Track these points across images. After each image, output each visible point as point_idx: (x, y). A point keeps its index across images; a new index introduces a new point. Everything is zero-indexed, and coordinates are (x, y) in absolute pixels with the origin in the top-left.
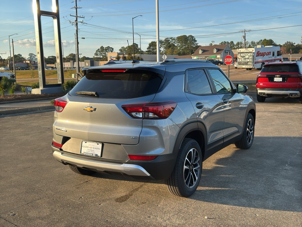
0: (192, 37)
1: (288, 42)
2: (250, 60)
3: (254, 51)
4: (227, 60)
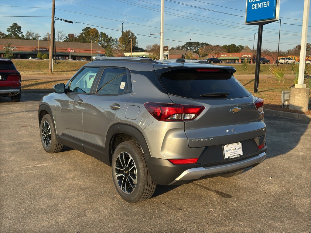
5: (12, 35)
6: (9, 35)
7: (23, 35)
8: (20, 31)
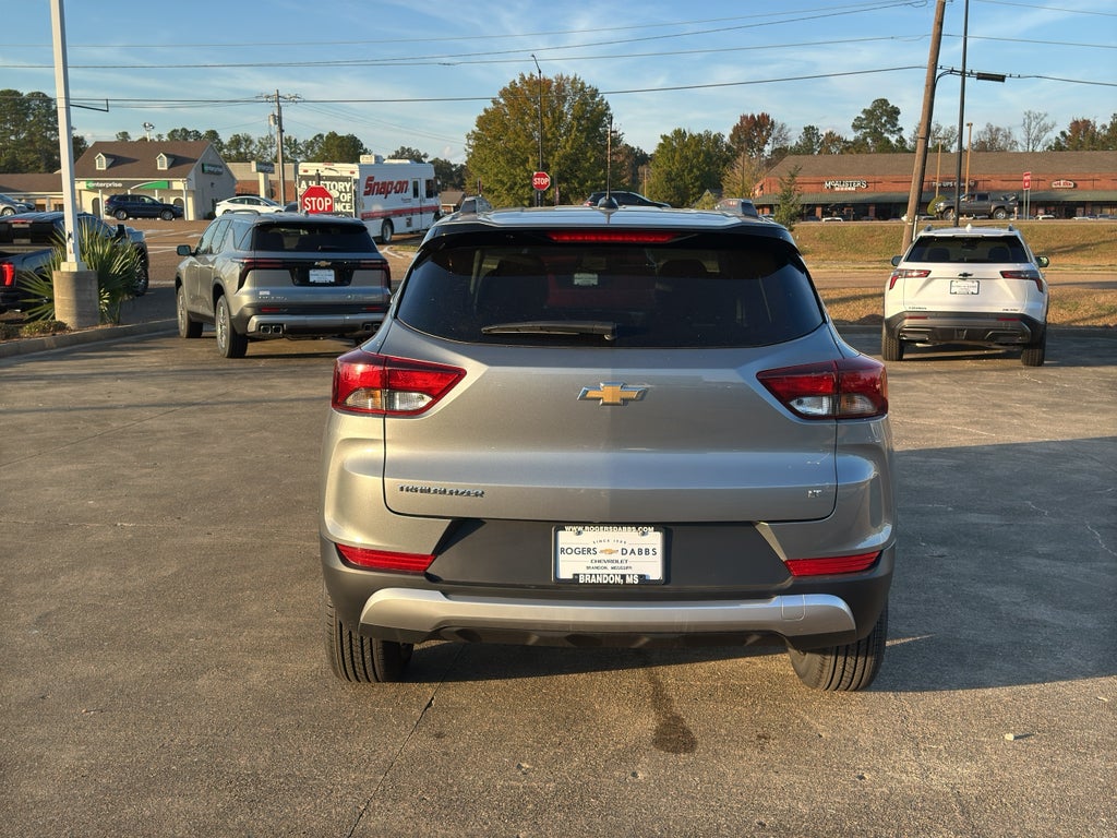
0: (44, 101)
1: (403, 148)
2: (344, 207)
3: (357, 176)
4: (311, 202)
5: (869, 140)
6: (857, 140)
7: (901, 137)
8: (895, 125)
